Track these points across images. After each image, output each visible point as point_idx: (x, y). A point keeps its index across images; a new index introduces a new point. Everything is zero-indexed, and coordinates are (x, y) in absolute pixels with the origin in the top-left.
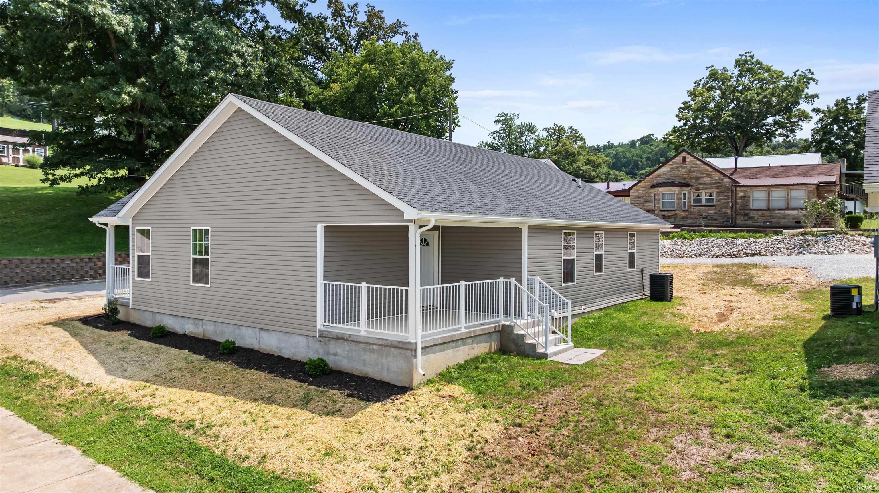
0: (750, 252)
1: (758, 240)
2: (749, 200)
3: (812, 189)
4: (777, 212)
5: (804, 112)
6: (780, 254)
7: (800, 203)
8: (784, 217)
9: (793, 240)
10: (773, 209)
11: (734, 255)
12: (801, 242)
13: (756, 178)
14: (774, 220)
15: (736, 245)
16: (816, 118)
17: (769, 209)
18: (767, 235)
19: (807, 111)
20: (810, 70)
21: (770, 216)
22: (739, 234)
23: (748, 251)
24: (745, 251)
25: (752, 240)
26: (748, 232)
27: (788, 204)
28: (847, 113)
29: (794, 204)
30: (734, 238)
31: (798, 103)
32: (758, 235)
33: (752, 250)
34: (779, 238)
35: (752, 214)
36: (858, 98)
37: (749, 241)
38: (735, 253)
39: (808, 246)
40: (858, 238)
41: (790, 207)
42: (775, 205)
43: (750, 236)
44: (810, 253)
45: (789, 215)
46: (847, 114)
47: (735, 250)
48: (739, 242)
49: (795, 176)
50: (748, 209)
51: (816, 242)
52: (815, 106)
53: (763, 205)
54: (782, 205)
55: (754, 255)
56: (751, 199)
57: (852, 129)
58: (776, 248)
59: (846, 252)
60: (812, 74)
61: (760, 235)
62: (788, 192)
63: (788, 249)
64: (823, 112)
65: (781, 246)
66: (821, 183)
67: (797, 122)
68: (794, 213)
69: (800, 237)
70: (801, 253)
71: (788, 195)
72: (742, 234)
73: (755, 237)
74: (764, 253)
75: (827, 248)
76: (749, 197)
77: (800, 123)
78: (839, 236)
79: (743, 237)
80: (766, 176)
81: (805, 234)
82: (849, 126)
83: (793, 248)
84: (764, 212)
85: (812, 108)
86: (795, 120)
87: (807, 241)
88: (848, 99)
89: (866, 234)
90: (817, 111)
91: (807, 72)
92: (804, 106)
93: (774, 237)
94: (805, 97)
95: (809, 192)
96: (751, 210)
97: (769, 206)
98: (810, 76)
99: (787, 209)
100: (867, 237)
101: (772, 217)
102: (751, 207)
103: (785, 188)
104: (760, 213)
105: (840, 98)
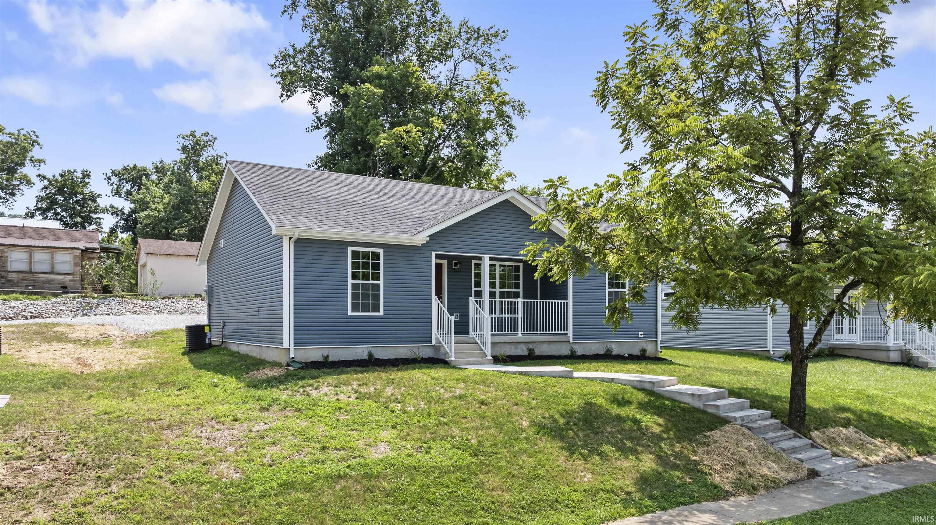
0: (30, 314)
1: (36, 302)
2: (7, 261)
3: (78, 254)
4: (40, 275)
5: (26, 176)
6: (64, 316)
7: (67, 268)
8: (49, 281)
9: (75, 302)
10: (36, 273)
11: (10, 318)
12: (84, 304)
13: (10, 237)
14: (37, 284)
15: (11, 307)
16: (39, 185)
17: (31, 272)
18: (44, 297)
19: (30, 176)
20: (34, 132)
21: (33, 280)
22: (11, 296)
23: (26, 314)
24: (23, 313)
25: (28, 302)
26: (22, 293)
27: (53, 268)
28: (74, 184)
29: (59, 268)
30: (5, 300)
31: (22, 165)
32: (34, 297)
33: (31, 313)
34: (59, 300)
35: (10, 276)
36: (83, 172)
37: (26, 303)
38: (11, 316)
39: (91, 308)
40: (135, 301)
41: (55, 271)
42: (37, 268)
43: (25, 298)
44: (95, 315)
45: (54, 280)
46: (74, 187)
47: (11, 312)
48: (13, 304)
49: (54, 239)
50: (5, 271)
51: (98, 305)
52: (41, 172)
53: (24, 267)
54: (46, 268)
55: (35, 317)
56: (9, 259)
57: (77, 202)
58: (58, 310)
59: (128, 313)
60: (37, 137)
61: (36, 296)
62: (53, 255)
63: (71, 311)
64: (48, 180)
65: (64, 308)
66: (86, 248)
67: (18, 185)
68: (60, 277)
69: (81, 299)
70: (86, 315)
71: (53, 258)
72: (15, 295)
73: (30, 299)
74: (47, 315)
75: (110, 311)
76: (7, 257)
77: (21, 187)
78: (118, 299)
79: (16, 299)
80: (22, 237)
81: (85, 297)
82: (75, 199)
83: (77, 310)
84: (25, 275)
85: (38, 173)
86: (16, 183)
87: (89, 303)
88: (75, 171)
89: (141, 297)
90: (42, 177)
91: (32, 133)
92: (29, 170)
93: (54, 300)
94: (31, 160)
95: (75, 257)
96: (10, 272)
97: (31, 269)
98: (34, 138)
99: (52, 273)
100: (142, 300)
101: (35, 281)
102: (9, 269)
103: (49, 251)
104: (20, 276)
105: (66, 169)
